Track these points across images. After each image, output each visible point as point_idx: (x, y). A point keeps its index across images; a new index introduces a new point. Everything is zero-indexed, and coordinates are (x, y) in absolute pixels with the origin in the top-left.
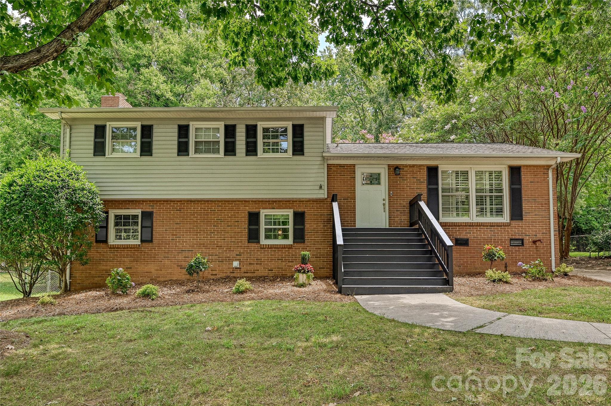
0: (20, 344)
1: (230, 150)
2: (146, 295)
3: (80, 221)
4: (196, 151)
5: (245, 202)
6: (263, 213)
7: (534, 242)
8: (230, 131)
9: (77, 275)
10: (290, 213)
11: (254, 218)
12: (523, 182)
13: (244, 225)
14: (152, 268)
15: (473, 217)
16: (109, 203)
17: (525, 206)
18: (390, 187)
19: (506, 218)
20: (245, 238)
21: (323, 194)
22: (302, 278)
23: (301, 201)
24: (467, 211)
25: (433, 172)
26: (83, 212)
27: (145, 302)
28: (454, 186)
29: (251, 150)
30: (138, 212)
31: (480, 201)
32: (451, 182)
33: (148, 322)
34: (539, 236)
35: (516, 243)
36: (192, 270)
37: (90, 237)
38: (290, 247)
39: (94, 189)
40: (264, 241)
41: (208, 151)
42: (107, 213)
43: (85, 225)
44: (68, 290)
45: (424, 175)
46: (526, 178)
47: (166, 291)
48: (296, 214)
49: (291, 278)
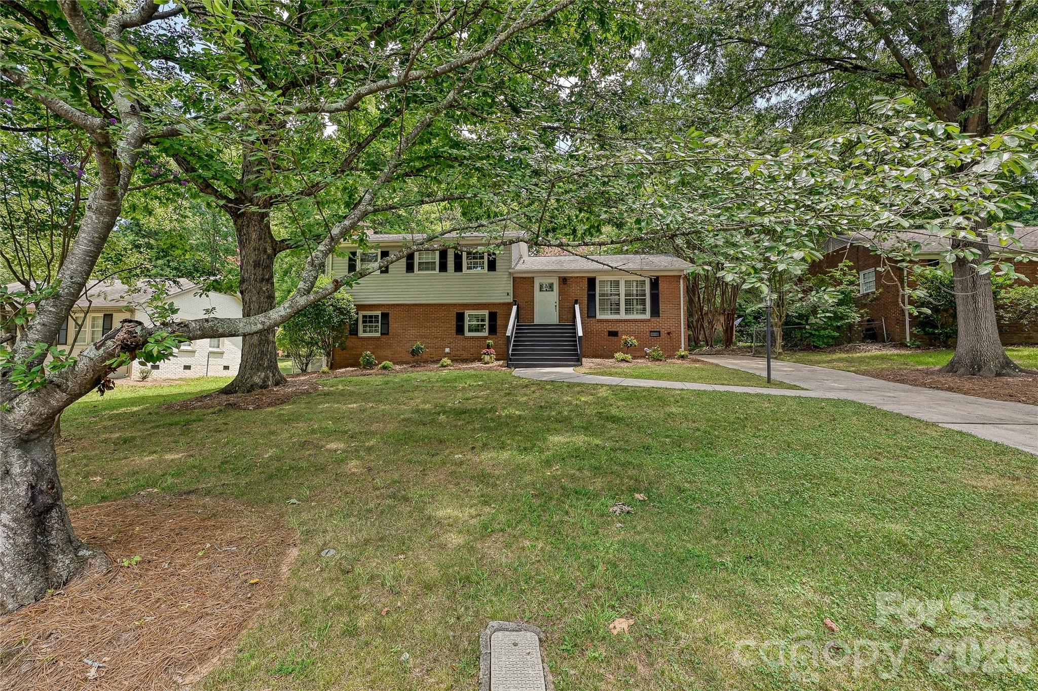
0: (323, 386)
1: (443, 268)
2: (385, 368)
3: (342, 321)
4: (419, 270)
5: (454, 305)
6: (467, 313)
7: (669, 333)
8: (443, 254)
9: (337, 358)
10: (486, 313)
11: (460, 317)
12: (660, 288)
13: (454, 322)
14: (388, 352)
15: (623, 315)
16: (360, 307)
17: (662, 307)
18: (561, 293)
19: (647, 316)
20: (454, 331)
21: (510, 299)
22: (487, 358)
23: (494, 304)
24: (617, 311)
25: (592, 282)
26: (344, 315)
27: (384, 371)
28: (609, 292)
29: (458, 267)
30: (379, 313)
31: (628, 302)
32: (608, 289)
33: (386, 379)
34: (673, 329)
35: (655, 334)
36: (414, 353)
37: (347, 332)
38: (486, 338)
39: (350, 298)
40: (467, 334)
41: (427, 269)
42: (357, 314)
43: (344, 323)
44: (333, 366)
45: (585, 285)
46: (662, 286)
47: (398, 367)
48: (490, 313)
49: (480, 360)
